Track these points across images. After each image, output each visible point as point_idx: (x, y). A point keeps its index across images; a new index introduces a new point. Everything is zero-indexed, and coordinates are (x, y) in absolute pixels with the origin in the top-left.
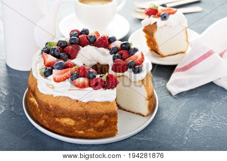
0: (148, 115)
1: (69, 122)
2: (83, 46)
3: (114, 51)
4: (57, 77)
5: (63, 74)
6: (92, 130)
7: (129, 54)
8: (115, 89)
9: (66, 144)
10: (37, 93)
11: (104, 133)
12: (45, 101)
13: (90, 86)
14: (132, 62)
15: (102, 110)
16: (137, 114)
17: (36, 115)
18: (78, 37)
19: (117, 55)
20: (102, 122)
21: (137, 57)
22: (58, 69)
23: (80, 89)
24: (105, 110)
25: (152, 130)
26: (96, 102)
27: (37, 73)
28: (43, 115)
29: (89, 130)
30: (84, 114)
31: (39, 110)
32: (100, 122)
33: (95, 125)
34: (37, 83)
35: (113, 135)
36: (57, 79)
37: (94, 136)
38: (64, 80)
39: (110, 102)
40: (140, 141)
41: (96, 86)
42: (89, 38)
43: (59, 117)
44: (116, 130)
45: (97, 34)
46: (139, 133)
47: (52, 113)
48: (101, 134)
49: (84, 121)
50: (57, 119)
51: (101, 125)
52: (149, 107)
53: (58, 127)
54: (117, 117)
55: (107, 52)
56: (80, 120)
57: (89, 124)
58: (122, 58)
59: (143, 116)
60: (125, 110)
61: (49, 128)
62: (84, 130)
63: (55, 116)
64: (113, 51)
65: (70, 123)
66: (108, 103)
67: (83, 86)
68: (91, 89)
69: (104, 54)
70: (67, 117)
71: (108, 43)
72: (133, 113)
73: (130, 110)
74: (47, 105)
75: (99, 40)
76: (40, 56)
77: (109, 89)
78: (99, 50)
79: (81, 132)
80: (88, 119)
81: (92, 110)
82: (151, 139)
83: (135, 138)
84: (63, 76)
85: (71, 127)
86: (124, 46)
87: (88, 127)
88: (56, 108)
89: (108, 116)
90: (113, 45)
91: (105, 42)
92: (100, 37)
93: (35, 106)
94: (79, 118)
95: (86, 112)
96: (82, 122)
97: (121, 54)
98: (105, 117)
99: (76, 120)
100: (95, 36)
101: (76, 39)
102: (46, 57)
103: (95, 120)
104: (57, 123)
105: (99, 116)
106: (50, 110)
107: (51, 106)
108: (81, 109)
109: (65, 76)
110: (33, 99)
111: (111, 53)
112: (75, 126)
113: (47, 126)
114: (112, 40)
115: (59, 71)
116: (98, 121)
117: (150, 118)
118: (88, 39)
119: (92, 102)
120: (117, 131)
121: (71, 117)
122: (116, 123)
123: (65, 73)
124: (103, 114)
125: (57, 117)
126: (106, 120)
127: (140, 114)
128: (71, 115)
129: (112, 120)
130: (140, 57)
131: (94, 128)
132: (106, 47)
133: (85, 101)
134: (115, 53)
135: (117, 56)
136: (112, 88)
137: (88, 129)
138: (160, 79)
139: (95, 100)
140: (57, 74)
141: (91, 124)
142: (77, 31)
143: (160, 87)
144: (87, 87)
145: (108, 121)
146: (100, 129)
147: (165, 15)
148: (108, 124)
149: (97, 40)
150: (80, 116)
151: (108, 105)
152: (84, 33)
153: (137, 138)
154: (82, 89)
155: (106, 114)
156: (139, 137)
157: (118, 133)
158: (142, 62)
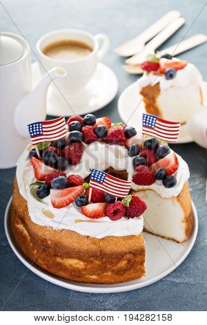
1: (76, 264)
2: (89, 143)
3: (133, 152)
4: (58, 200)
5: (65, 195)
6: (109, 273)
7: (157, 156)
8: (141, 216)
9: (72, 292)
10: (27, 222)
11: (126, 276)
12: (40, 234)
13: (106, 215)
14: (162, 170)
15: (123, 247)
16: (169, 239)
17: (27, 250)
18: (80, 130)
19: (139, 158)
20: (123, 264)
21: (168, 162)
22: (58, 188)
23: (92, 220)
24: (128, 247)
26: (116, 237)
27: (26, 191)
28: (38, 252)
29: (105, 274)
30: (99, 254)
31: (31, 244)
32: (121, 263)
33: (114, 268)
34: (27, 206)
35: (138, 277)
36: (56, 204)
37: (113, 280)
38: (67, 204)
39: (135, 236)
40: (176, 285)
41: (115, 215)
42: (97, 131)
43: (62, 257)
44: (143, 272)
46: (175, 271)
47: (51, 250)
48: (122, 278)
49: (97, 262)
50: (59, 260)
51: (122, 267)
53: (60, 270)
54: (144, 255)
55: (124, 151)
56: (92, 261)
57: (106, 265)
58: (146, 164)
59: (178, 242)
61: (47, 269)
62: (98, 275)
63: (56, 255)
65: (77, 266)
66: (132, 237)
67: (95, 216)
68: (106, 219)
70: (75, 258)
71: (125, 138)
72: (163, 237)
74: (44, 241)
75: (112, 134)
76: (28, 161)
77: (133, 217)
78: (111, 149)
79: (94, 277)
80: (104, 260)
81: (110, 248)
82: (191, 280)
83: (169, 279)
84: (66, 198)
85: (79, 271)
86: (149, 144)
87: (104, 269)
88: (57, 245)
89: (132, 255)
90: (131, 142)
93: (25, 237)
94: (92, 259)
95: (101, 251)
96: (95, 264)
97: (145, 157)
98: (128, 256)
99: (87, 261)
100: (104, 128)
101: (78, 134)
102: (37, 166)
103: (114, 261)
104: (59, 264)
105: (120, 256)
106: (49, 247)
107: (49, 242)
108: (94, 247)
109: (68, 199)
110: (21, 227)
111: (130, 155)
112: (85, 269)
113: (45, 267)
114: (130, 134)
115: (59, 191)
116: (118, 262)
118: (95, 133)
119: (109, 237)
120: (145, 272)
121: (80, 258)
122: (142, 262)
123: (67, 194)
124: (126, 253)
125: (58, 256)
126: (129, 261)
127: (173, 240)
128: (79, 255)
129: (137, 260)
130: (173, 161)
131: (113, 271)
133: (100, 237)
134: (136, 155)
135: (140, 160)
136: (138, 216)
137: (103, 273)
139: (113, 235)
140: (57, 196)
141: (109, 266)
144: (102, 216)
145: (132, 261)
146: (120, 272)
147: (172, 73)
148: (132, 265)
149: (108, 134)
150: (92, 256)
151: (132, 241)
152: (89, 123)
153: (172, 279)
154: (95, 220)
155: (130, 253)
156: (174, 277)
157: (145, 274)
158: (175, 169)
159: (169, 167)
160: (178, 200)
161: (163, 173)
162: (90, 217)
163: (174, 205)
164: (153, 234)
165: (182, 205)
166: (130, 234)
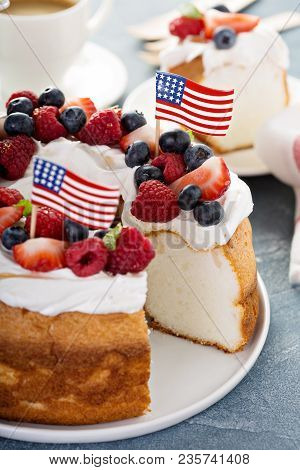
0: (241, 349)
2: (46, 141)
3: (138, 157)
6: (71, 399)
7: (185, 165)
8: (144, 274)
11: (108, 407)
13: (65, 266)
14: (193, 188)
16: (208, 344)
18: (31, 114)
19: (147, 167)
20: (101, 377)
21: (208, 175)
23: (35, 273)
24: (112, 338)
25: (253, 397)
26: (85, 315)
29: (62, 399)
30: (48, 351)
32: (95, 374)
33: (80, 386)
35: (135, 414)
37: (78, 417)
39: (127, 316)
40: (217, 433)
41: (84, 265)
42: (63, 116)
44: (146, 400)
45: (88, 103)
46: (215, 405)
48: (99, 411)
49: (45, 371)
51: (98, 385)
52: (245, 325)
54: (147, 361)
55: (119, 157)
56: (33, 369)
57: (62, 381)
58: (161, 178)
59: (226, 351)
60: (170, 332)
62: (47, 401)
64: (135, 156)
66: (120, 317)
67: (42, 265)
68: (66, 273)
69: (108, 164)
71: (120, 132)
72: (195, 341)
73: (185, 334)
75: (93, 122)
77: (124, 273)
78: (93, 154)
79: (38, 406)
80: (60, 366)
81: (71, 339)
82: (250, 425)
83: (202, 421)
85: (6, 391)
86: (170, 141)
87: (60, 389)
89: (120, 358)
90: (134, 139)
91: (111, 130)
92: (96, 115)
94: (32, 364)
95: (53, 344)
96: (42, 375)
97: (161, 166)
98: (113, 360)
99: (23, 369)
100: (80, 112)
101: (24, 118)
103: (81, 369)
105: (93, 359)
108: (36, 336)
111: (130, 163)
112: (18, 387)
114: (132, 123)
116: (90, 373)
117: (246, 359)
118: (60, 120)
119: (71, 314)
120: (148, 401)
121: (6, 361)
122: (144, 378)
124: (107, 352)
126: (114, 371)
127: (217, 346)
129: (133, 370)
130: (217, 172)
131: (79, 394)
132: (116, 142)
133: (50, 311)
134: (142, 162)
135: (149, 172)
136: (135, 271)
137: (58, 396)
138: (271, 236)
139: (82, 309)
141: (70, 381)
142: (29, 95)
143: (272, 260)
144: (57, 267)
145: (121, 372)
146: (95, 397)
148: (121, 382)
149: (88, 122)
150: (33, 356)
151: (121, 325)
152: (49, 101)
153: (210, 422)
154: (41, 274)
155: (116, 351)
156: (214, 418)
157: (150, 406)
158: (222, 189)
159: (209, 184)
160: (227, 254)
161: (197, 194)
162: (30, 268)
163: (219, 265)
164: (174, 335)
165: (234, 263)
166: (116, 308)
